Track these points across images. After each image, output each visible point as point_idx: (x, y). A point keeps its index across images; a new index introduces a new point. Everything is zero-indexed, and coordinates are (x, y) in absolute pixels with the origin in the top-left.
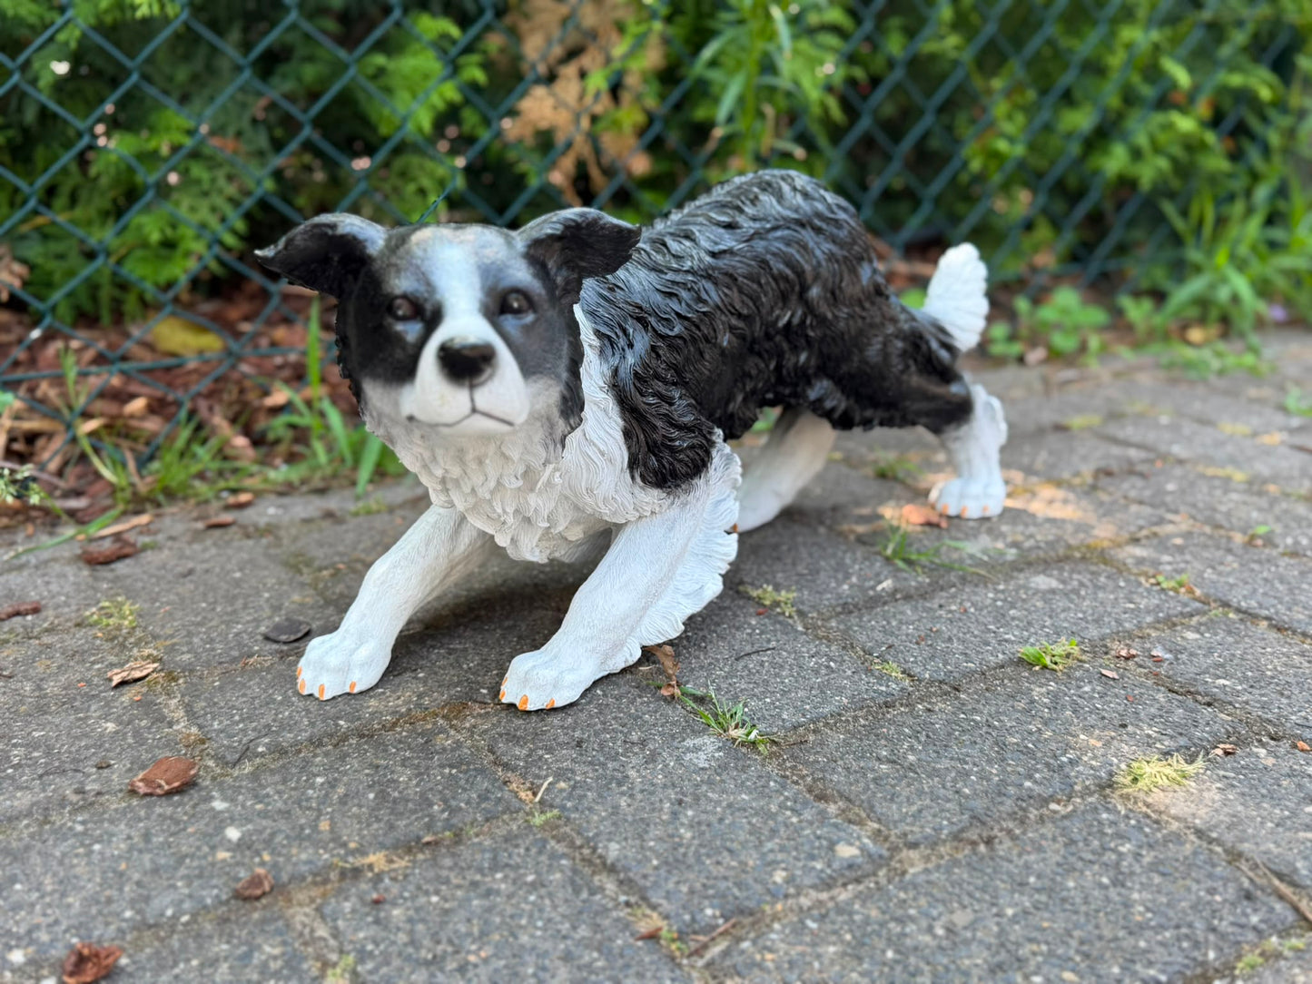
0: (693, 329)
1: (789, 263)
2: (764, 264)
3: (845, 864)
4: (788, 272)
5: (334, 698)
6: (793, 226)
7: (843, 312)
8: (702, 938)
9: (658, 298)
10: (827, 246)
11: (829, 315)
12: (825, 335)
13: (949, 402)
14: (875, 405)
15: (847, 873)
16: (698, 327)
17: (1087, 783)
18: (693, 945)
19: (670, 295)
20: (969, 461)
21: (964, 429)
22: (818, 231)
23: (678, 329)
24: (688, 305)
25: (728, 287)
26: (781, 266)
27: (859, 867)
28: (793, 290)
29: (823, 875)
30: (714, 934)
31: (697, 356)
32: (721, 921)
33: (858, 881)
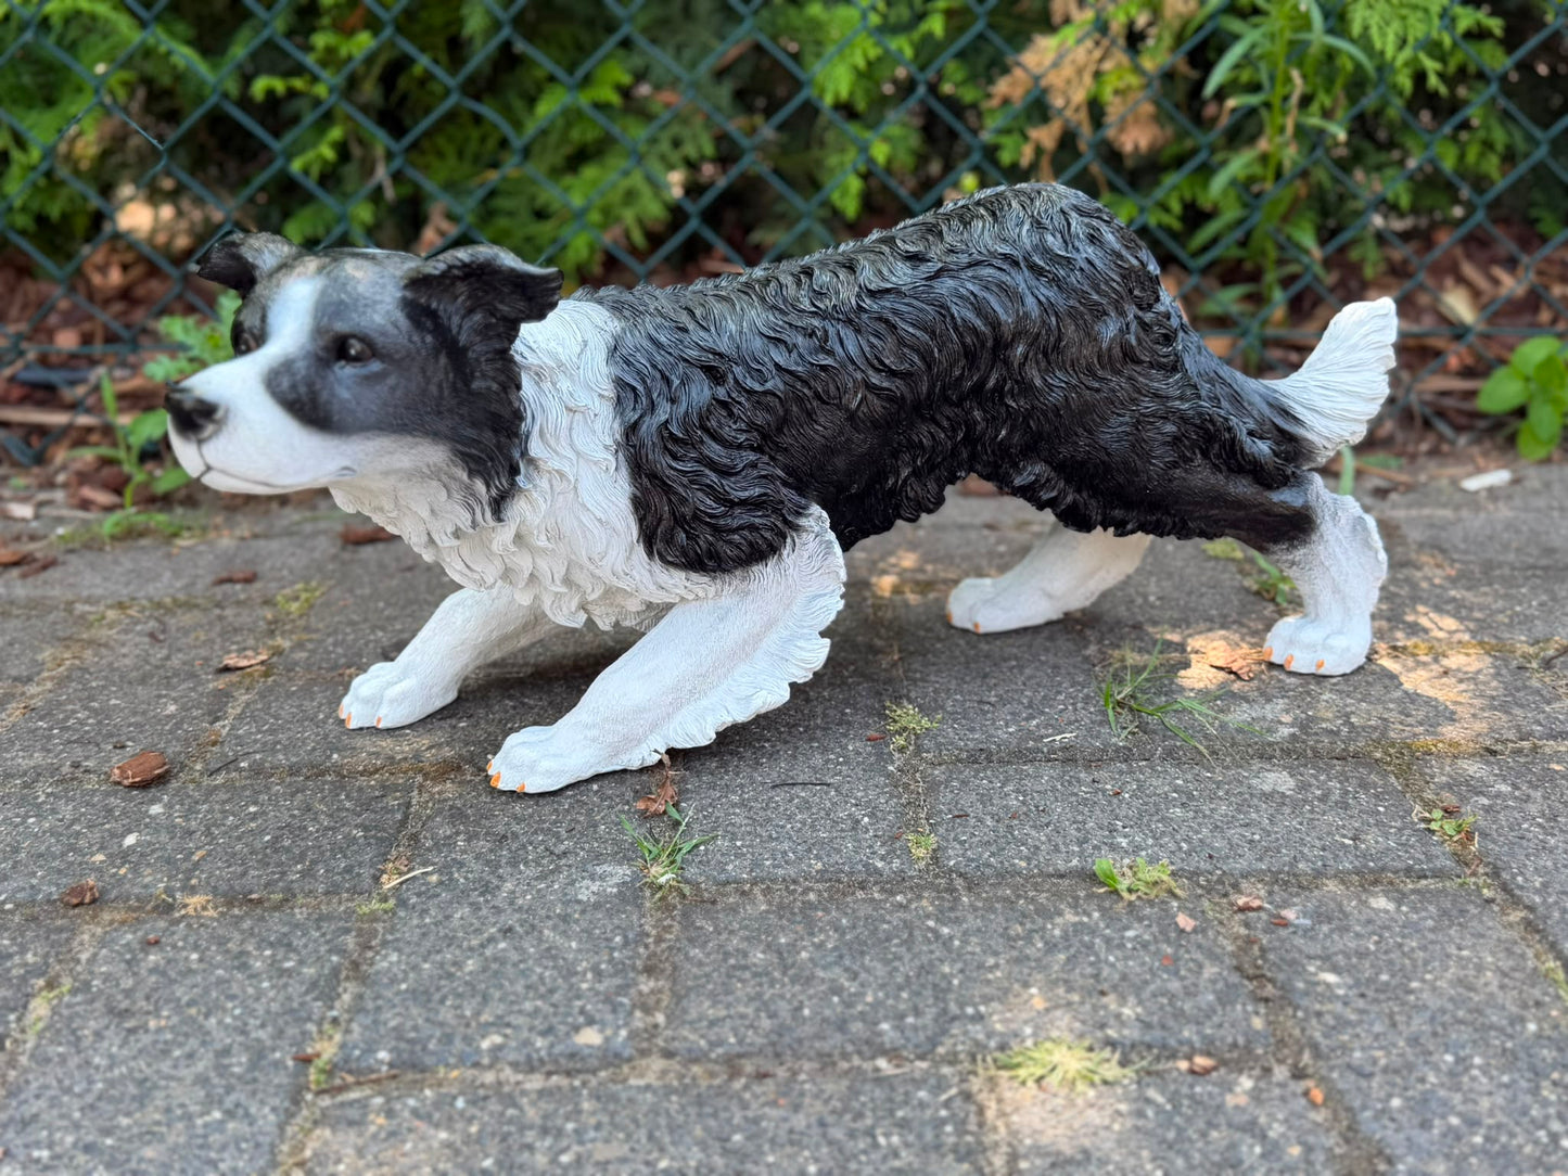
0: (799, 385)
1: (979, 308)
2: (943, 308)
3: (569, 1051)
4: (978, 323)
5: (361, 729)
6: (999, 263)
7: (1059, 379)
8: (350, 1079)
9: (758, 343)
10: (1047, 292)
11: (1038, 382)
12: (1033, 407)
13: (1267, 513)
14: (1128, 505)
15: (563, 1061)
16: (805, 383)
17: (960, 1048)
18: (338, 1082)
19: (777, 341)
20: (1313, 596)
21: (1299, 554)
22: (1037, 271)
23: (775, 383)
24: (800, 355)
25: (877, 335)
26: (970, 316)
27: (583, 1059)
28: (983, 345)
29: (535, 1056)
30: (362, 1079)
31: (803, 417)
32: (385, 1068)
33: (569, 1074)
